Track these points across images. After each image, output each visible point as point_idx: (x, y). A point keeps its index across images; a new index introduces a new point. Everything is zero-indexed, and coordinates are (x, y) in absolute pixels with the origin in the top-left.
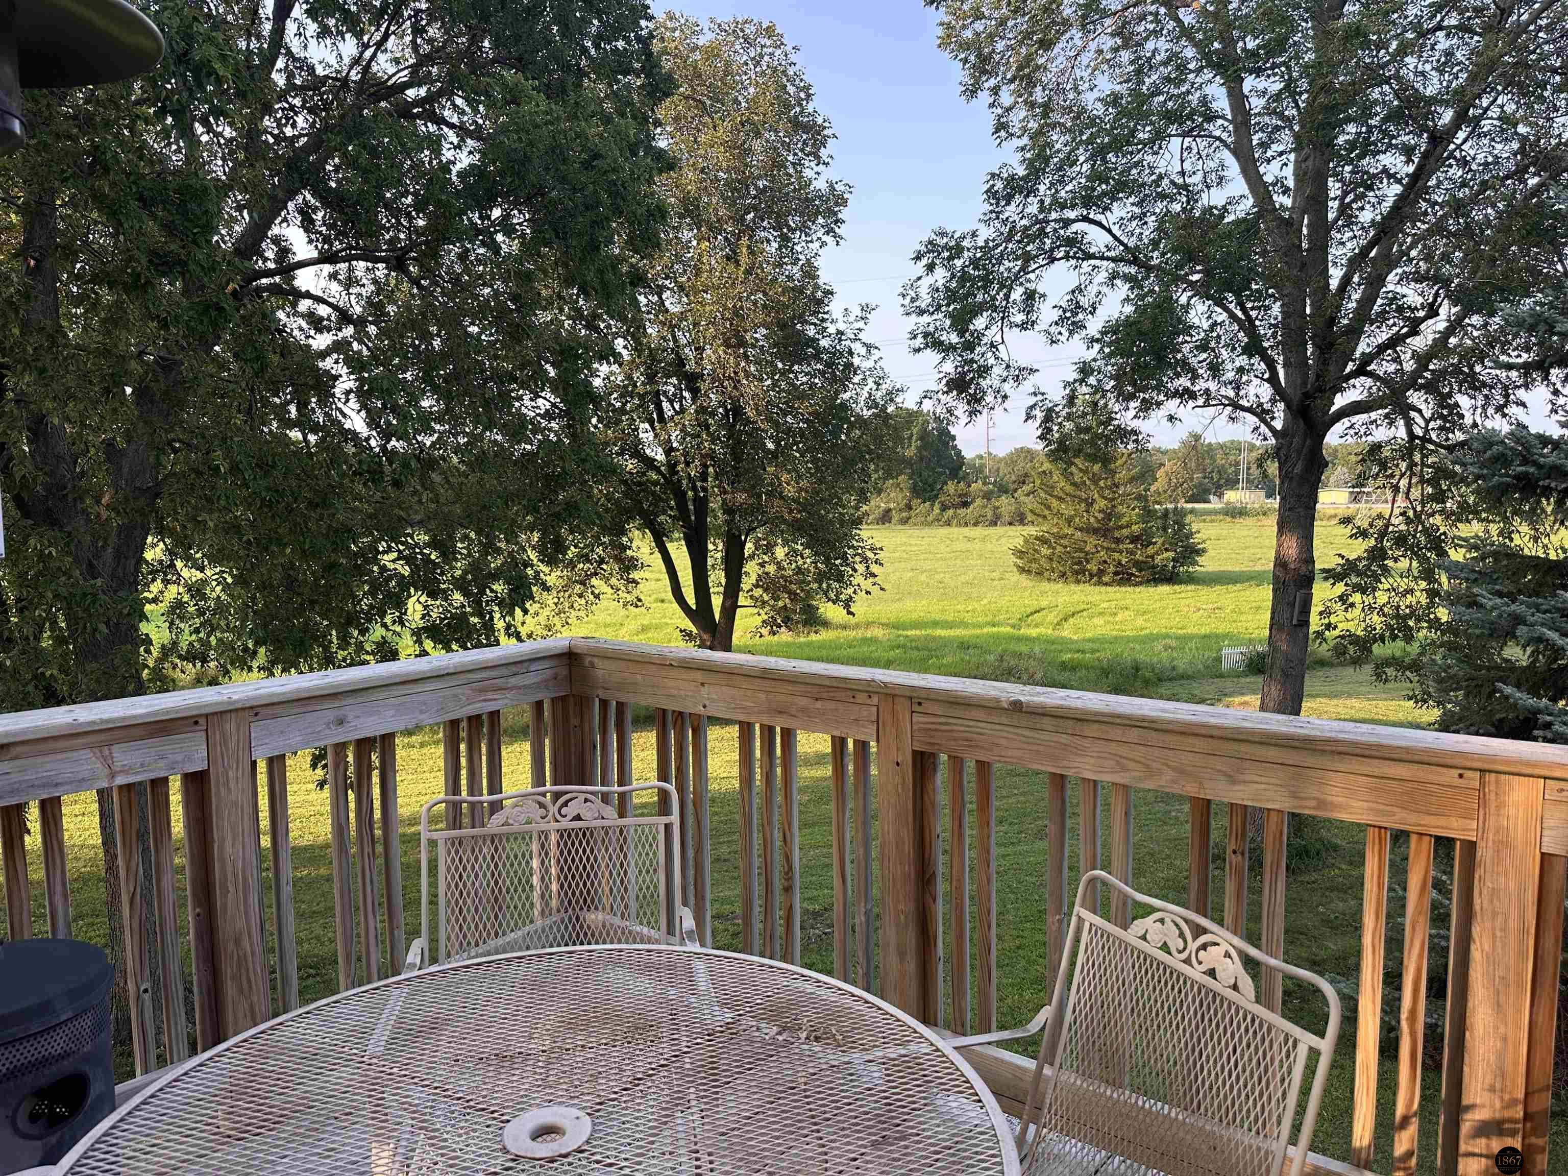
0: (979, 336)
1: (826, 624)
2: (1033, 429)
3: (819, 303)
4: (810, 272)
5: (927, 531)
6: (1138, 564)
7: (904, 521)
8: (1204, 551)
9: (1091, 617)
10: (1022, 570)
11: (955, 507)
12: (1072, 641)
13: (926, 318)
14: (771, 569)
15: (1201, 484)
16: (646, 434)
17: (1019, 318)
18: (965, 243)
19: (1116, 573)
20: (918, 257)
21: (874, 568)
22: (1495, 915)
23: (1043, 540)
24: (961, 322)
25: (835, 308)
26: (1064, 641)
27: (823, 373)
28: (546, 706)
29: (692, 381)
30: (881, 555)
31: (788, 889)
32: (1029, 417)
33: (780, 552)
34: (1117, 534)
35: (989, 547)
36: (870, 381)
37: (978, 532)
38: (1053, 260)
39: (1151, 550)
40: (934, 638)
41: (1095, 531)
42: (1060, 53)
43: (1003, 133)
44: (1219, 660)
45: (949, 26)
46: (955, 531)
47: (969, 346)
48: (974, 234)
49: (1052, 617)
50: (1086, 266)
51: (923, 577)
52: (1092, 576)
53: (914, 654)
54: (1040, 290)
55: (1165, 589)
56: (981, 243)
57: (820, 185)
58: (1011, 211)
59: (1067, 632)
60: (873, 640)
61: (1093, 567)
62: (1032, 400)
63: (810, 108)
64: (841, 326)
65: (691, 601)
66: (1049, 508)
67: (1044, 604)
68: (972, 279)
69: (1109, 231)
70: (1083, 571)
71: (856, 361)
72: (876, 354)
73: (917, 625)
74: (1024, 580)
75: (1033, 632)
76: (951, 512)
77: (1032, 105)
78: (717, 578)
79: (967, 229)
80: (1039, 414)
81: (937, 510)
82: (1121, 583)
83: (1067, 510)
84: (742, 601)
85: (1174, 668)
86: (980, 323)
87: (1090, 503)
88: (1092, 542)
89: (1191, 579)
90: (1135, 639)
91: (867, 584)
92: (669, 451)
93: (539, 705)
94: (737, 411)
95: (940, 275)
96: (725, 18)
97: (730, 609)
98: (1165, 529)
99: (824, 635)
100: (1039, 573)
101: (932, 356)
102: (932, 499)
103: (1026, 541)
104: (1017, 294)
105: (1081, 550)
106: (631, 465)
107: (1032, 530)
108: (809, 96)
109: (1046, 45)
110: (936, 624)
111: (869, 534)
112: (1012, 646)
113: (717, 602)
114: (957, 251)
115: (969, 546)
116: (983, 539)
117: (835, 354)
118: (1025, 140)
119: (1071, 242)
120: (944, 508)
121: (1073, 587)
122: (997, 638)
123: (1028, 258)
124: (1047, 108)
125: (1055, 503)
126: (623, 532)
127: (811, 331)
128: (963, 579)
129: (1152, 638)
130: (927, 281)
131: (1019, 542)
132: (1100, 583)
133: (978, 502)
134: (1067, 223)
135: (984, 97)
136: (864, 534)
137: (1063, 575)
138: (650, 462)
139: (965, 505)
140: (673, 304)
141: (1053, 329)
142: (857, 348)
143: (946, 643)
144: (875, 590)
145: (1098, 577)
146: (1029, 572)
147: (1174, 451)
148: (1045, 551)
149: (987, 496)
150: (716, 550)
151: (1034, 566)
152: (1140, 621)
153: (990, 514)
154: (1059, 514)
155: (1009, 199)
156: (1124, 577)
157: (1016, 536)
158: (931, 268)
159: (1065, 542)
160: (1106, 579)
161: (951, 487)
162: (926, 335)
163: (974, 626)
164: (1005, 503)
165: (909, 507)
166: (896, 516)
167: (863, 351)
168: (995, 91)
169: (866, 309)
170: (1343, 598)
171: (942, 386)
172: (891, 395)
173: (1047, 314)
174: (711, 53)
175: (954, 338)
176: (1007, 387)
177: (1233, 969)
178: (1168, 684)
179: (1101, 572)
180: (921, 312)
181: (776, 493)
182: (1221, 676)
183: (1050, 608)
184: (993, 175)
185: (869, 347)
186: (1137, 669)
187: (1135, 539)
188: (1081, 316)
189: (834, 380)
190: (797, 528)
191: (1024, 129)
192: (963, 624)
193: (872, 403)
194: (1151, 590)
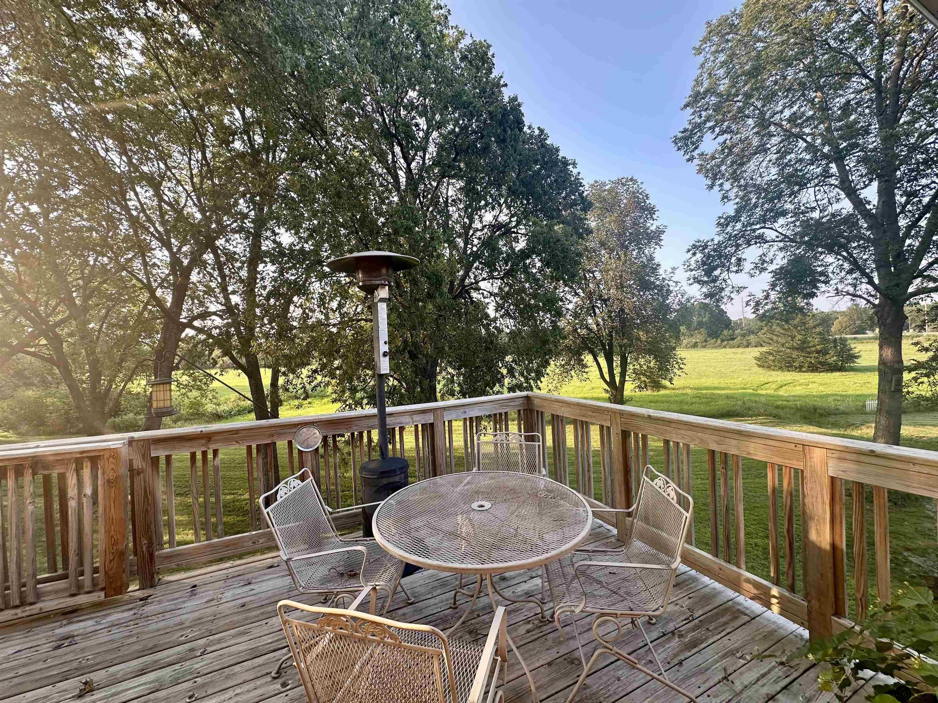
0: (717, 277)
1: (665, 387)
2: (749, 309)
3: (656, 269)
4: (651, 258)
5: (714, 351)
6: (820, 363)
7: (704, 347)
8: (859, 356)
9: (795, 386)
10: (760, 366)
11: (728, 340)
12: (783, 396)
13: (694, 272)
14: (638, 367)
15: (860, 326)
16: (590, 321)
17: (735, 269)
18: (709, 244)
19: (809, 367)
20: (689, 251)
21: (681, 366)
22: (812, 497)
23: (770, 353)
24: (708, 273)
25: (661, 271)
26: (779, 396)
27: (657, 294)
28: (522, 412)
29: (605, 301)
30: (685, 361)
31: (588, 471)
32: (747, 305)
33: (642, 361)
34: (808, 350)
35: (744, 356)
36: (679, 295)
37: (740, 350)
38: (750, 245)
39: (828, 356)
40: (714, 394)
41: (797, 349)
42: (752, 165)
43: (726, 200)
44: (864, 406)
45: (701, 165)
46: (728, 350)
47: (714, 281)
48: (712, 240)
49: (774, 386)
50: (766, 246)
51: (712, 369)
52: (796, 368)
53: (704, 400)
54: (743, 257)
55: (837, 374)
56: (716, 242)
57: (653, 228)
58: (729, 229)
59: (781, 392)
60: (686, 394)
61: (796, 364)
62: (749, 298)
63: (648, 202)
64: (664, 276)
65: (608, 379)
66: (772, 340)
67: (771, 380)
68: (713, 257)
69: (776, 231)
70: (791, 366)
71: (671, 288)
72: (679, 284)
73: (706, 388)
74: (761, 370)
75: (763, 392)
76: (726, 342)
77: (740, 186)
78: (617, 371)
79: (709, 238)
80: (753, 304)
81: (719, 341)
82: (812, 371)
83: (782, 340)
84: (627, 378)
85: (837, 409)
86: (717, 272)
87: (793, 337)
88: (795, 354)
89: (852, 369)
90: (817, 396)
91: (678, 372)
92: (598, 325)
93: (519, 411)
94: (622, 310)
95: (699, 256)
96: (614, 179)
97: (623, 382)
98: (835, 347)
99: (662, 392)
100: (769, 367)
101: (697, 286)
102: (717, 337)
103: (761, 354)
104: (733, 260)
105: (790, 357)
106: (584, 332)
107: (764, 349)
108: (647, 198)
109: (742, 164)
110: (715, 388)
111: (681, 353)
112: (753, 398)
113: (617, 379)
114: (706, 246)
115: (735, 356)
116: (742, 353)
117: (662, 287)
118: (738, 200)
119: (758, 237)
120: (723, 341)
121: (786, 373)
122: (745, 395)
123: (738, 246)
124: (746, 186)
125: (775, 338)
126: (580, 355)
127: (652, 279)
128: (731, 370)
129: (827, 396)
130: (694, 258)
131: (758, 354)
132: (800, 371)
133: (739, 338)
134: (754, 231)
135: (717, 188)
136: (678, 353)
137: (781, 368)
138: (590, 330)
139: (733, 339)
140: (598, 275)
141: (752, 271)
142: (671, 283)
143: (720, 396)
144: (683, 375)
145: (800, 369)
146: (763, 367)
147: (844, 312)
148: (771, 358)
149: (744, 336)
150: (617, 361)
151: (766, 364)
152: (821, 388)
153: (745, 343)
154: (777, 342)
155: (727, 225)
156: (813, 369)
157: (756, 352)
158: (694, 254)
159: (781, 354)
160: (803, 369)
161: (725, 332)
162: (694, 278)
163: (734, 389)
164: (752, 338)
165: (706, 341)
166: (700, 345)
167: (674, 284)
168: (721, 185)
169: (674, 269)
170: (915, 379)
171: (702, 297)
172: (688, 300)
173: (747, 266)
174: (610, 191)
175: (706, 279)
176: (732, 295)
177: (673, 494)
178: (833, 416)
179: (801, 367)
180: (692, 270)
181: (639, 339)
182: (866, 414)
183: (773, 382)
184: (720, 218)
185: (676, 283)
186: (816, 410)
187: (818, 352)
188: (765, 265)
189: (662, 296)
190: (650, 352)
191: (737, 196)
192: (728, 388)
193: (680, 303)
194: (829, 374)
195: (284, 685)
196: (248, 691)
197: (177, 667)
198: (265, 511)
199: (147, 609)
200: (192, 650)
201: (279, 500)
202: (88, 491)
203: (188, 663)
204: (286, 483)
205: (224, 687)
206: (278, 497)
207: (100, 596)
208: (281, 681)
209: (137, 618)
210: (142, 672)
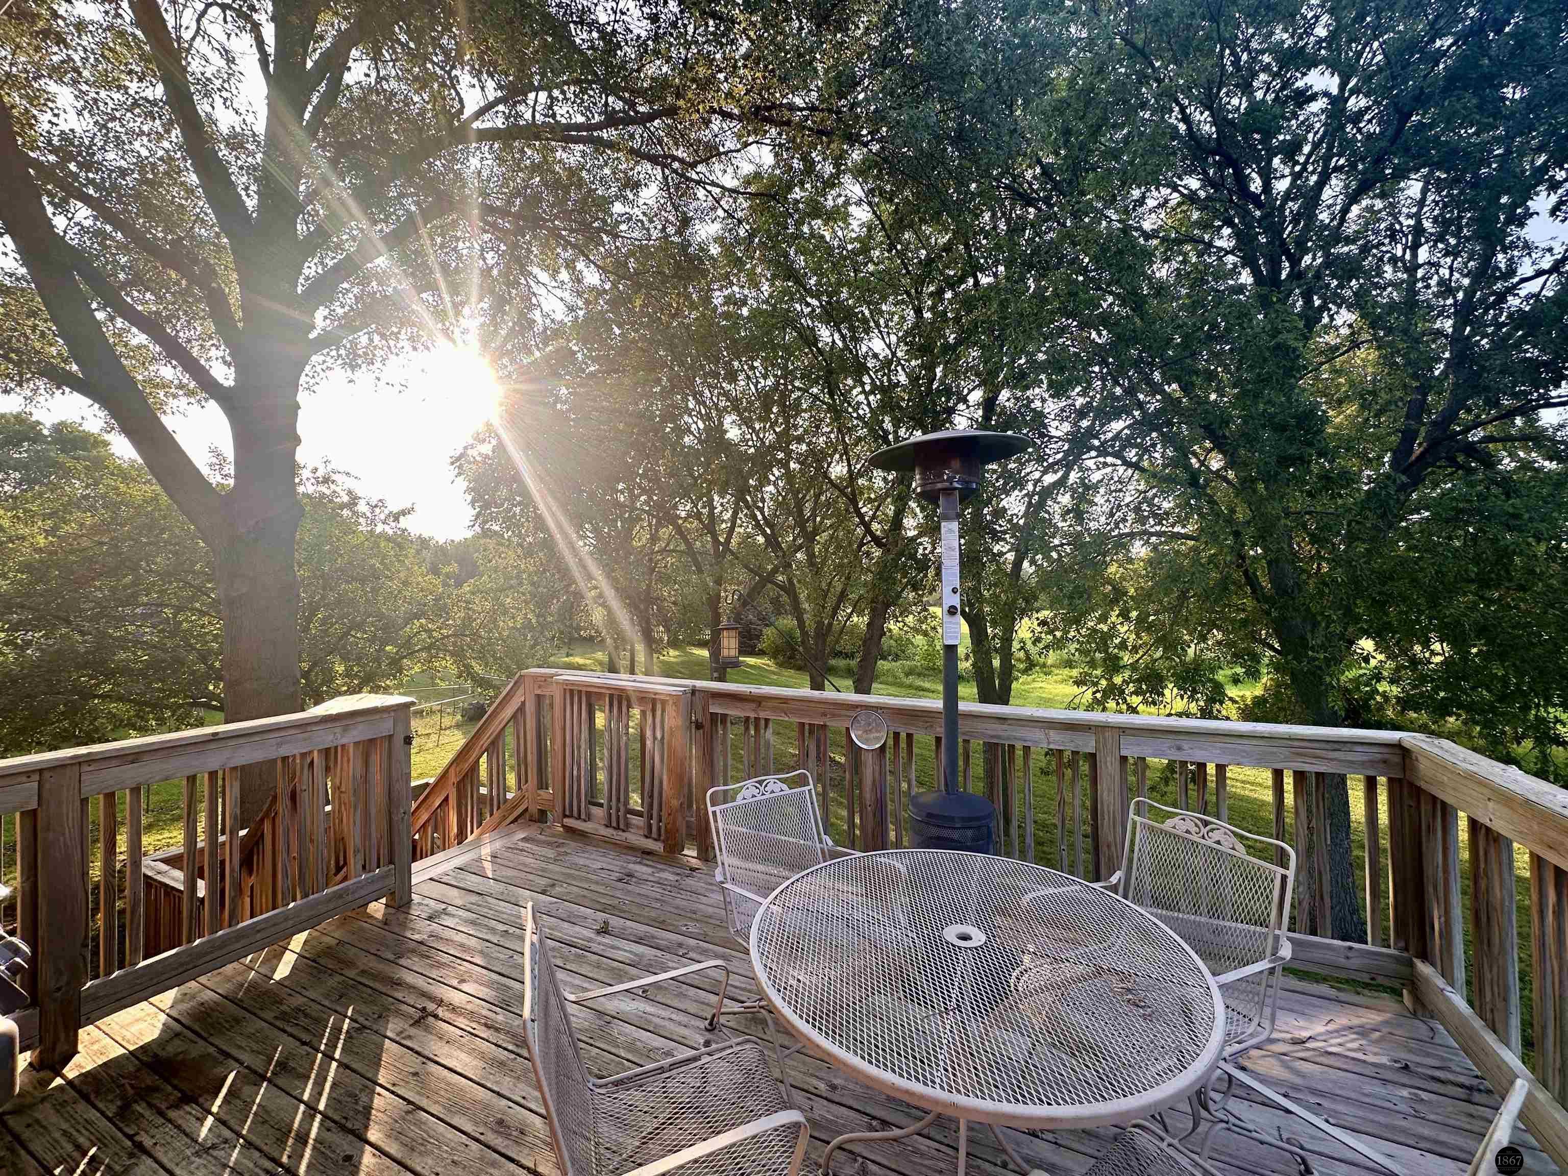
195: (707, 1044)
196: (680, 1024)
197: (659, 953)
198: (710, 809)
199: (689, 881)
200: (680, 945)
201: (739, 801)
202: (659, 736)
203: (668, 956)
204: (760, 782)
205: (669, 1002)
206: (739, 797)
207: (658, 847)
208: (708, 1036)
209: (678, 887)
210: (639, 941)
